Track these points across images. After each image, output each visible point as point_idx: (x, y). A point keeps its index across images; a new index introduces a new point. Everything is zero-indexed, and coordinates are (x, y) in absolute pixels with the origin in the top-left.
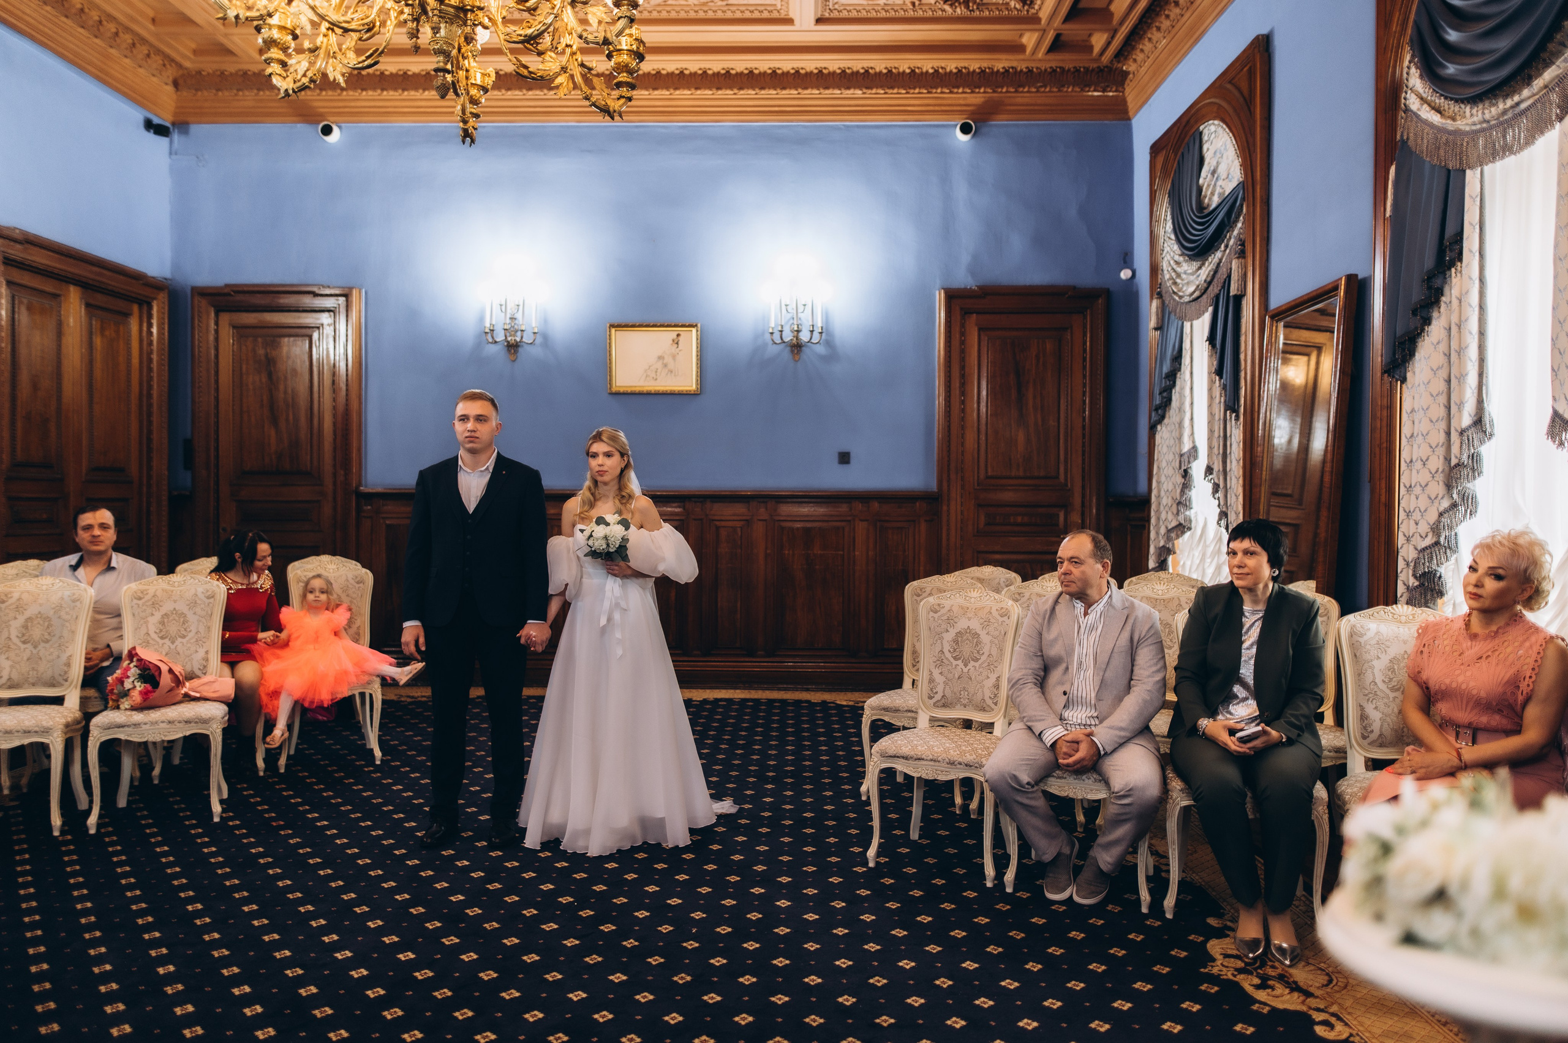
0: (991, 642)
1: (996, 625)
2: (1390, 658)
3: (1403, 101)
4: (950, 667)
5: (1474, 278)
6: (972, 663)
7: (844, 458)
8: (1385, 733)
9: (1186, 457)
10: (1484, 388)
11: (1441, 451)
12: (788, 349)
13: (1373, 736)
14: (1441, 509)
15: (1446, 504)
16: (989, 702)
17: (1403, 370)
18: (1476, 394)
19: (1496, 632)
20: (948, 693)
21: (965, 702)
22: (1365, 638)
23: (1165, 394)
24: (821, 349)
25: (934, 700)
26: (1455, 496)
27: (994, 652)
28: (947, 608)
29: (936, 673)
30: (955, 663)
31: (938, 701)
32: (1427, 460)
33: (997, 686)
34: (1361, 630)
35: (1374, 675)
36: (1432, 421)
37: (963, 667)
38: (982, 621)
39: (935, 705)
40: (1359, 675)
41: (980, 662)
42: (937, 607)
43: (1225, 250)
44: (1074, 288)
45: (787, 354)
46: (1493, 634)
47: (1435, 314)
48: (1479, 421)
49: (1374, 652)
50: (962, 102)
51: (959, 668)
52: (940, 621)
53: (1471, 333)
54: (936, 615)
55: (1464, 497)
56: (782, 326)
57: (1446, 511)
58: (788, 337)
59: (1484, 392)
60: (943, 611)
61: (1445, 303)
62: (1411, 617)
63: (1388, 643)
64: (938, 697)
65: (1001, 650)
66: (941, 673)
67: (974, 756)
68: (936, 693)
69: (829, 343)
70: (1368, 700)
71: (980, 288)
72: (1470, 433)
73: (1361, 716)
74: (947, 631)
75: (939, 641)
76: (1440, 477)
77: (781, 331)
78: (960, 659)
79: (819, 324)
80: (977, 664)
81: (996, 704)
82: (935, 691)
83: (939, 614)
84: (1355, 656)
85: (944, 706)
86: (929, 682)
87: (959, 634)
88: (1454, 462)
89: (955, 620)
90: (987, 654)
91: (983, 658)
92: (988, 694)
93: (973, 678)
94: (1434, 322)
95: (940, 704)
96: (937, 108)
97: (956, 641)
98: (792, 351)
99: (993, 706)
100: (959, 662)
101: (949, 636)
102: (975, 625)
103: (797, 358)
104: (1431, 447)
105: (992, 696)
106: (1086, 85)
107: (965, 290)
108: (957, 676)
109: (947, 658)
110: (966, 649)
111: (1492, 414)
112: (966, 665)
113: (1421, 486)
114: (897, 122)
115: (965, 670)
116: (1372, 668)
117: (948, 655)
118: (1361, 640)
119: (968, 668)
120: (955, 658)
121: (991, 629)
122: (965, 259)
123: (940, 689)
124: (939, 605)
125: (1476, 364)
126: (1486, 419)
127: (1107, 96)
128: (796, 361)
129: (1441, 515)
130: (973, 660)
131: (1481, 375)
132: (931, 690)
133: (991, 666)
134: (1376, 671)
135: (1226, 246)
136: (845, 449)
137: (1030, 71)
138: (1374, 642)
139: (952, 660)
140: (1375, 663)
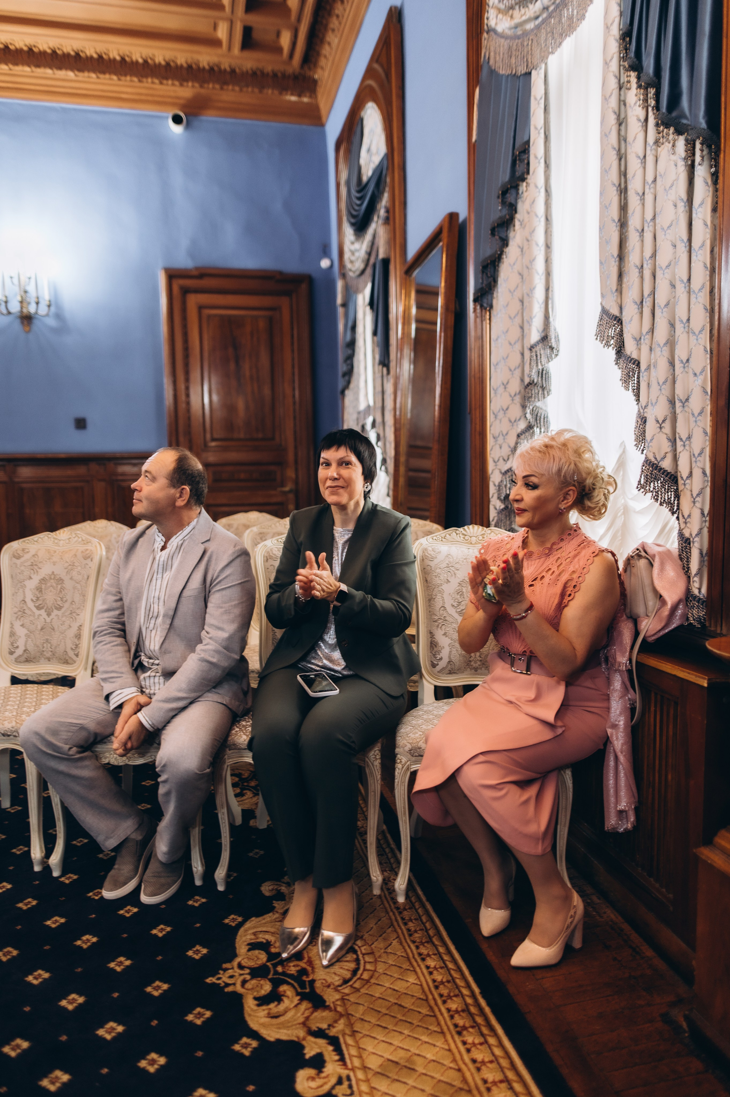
0: (74, 588)
1: (79, 568)
2: (458, 581)
3: (486, 21)
4: (32, 618)
5: (539, 187)
6: (56, 612)
7: (81, 424)
8: (453, 659)
9: (362, 415)
10: (550, 302)
11: (518, 373)
12: (18, 322)
13: (442, 664)
14: (519, 431)
15: (522, 425)
16: (71, 654)
17: (489, 297)
18: (543, 309)
19: (550, 549)
20: (31, 647)
21: (49, 654)
22: (436, 561)
23: (349, 362)
24: (51, 322)
25: (16, 655)
26: (528, 416)
27: (77, 598)
28: (32, 552)
29: (17, 624)
30: (37, 612)
31: (20, 656)
32: (508, 383)
33: (78, 636)
34: (432, 553)
35: (443, 600)
36: (510, 344)
37: (46, 617)
38: (67, 564)
39: (18, 661)
40: (430, 600)
41: (63, 610)
42: (20, 552)
43: (377, 222)
44: (280, 273)
45: (17, 325)
46: (547, 551)
47: (511, 234)
48: (545, 339)
49: (443, 577)
50: (172, 94)
51: (41, 618)
52: (23, 568)
53: (537, 245)
54: (18, 562)
55: (537, 417)
56: (6, 297)
57: (523, 432)
58: (15, 307)
59: (550, 306)
60: (27, 556)
61: (519, 221)
62: (481, 538)
63: (457, 566)
64: (19, 652)
65: (84, 596)
66: (22, 625)
67: (14, 724)
68: (17, 647)
69: (59, 316)
70: (438, 626)
71: (197, 268)
72: (538, 348)
73: (431, 643)
74: (30, 578)
75: (21, 590)
76: (518, 399)
77: (6, 302)
78: (42, 608)
79: (46, 296)
80: (60, 613)
81: (77, 655)
82: (16, 645)
83: (22, 560)
84: (426, 581)
85: (28, 661)
86: (10, 636)
87: (43, 580)
88: (527, 380)
89: (40, 565)
90: (69, 601)
91: (66, 605)
92: (69, 645)
93: (56, 628)
94: (511, 243)
95: (23, 659)
96: (150, 98)
97: (39, 589)
98: (22, 323)
99: (74, 657)
100: (42, 612)
101: (31, 584)
102: (60, 571)
103: (27, 329)
104: (511, 370)
105: (73, 647)
106: (284, 89)
107: (186, 270)
108: (39, 627)
109: (29, 609)
110: (50, 597)
111: (557, 330)
112: (49, 615)
113: (503, 410)
114: (113, 109)
115: (48, 620)
116: (442, 592)
117: (31, 605)
118: (432, 564)
119: (51, 617)
120: (38, 608)
121: (74, 573)
122: (184, 243)
123: (21, 643)
124: (23, 550)
125: (543, 278)
126: (552, 335)
127: (303, 103)
128: (28, 332)
129: (518, 436)
130: (57, 609)
131: (547, 289)
132: (12, 644)
133: (73, 614)
134: (446, 596)
135: (378, 217)
136: (81, 415)
137: (233, 71)
138: (444, 565)
139: (34, 609)
140: (445, 587)
